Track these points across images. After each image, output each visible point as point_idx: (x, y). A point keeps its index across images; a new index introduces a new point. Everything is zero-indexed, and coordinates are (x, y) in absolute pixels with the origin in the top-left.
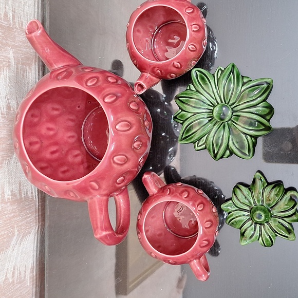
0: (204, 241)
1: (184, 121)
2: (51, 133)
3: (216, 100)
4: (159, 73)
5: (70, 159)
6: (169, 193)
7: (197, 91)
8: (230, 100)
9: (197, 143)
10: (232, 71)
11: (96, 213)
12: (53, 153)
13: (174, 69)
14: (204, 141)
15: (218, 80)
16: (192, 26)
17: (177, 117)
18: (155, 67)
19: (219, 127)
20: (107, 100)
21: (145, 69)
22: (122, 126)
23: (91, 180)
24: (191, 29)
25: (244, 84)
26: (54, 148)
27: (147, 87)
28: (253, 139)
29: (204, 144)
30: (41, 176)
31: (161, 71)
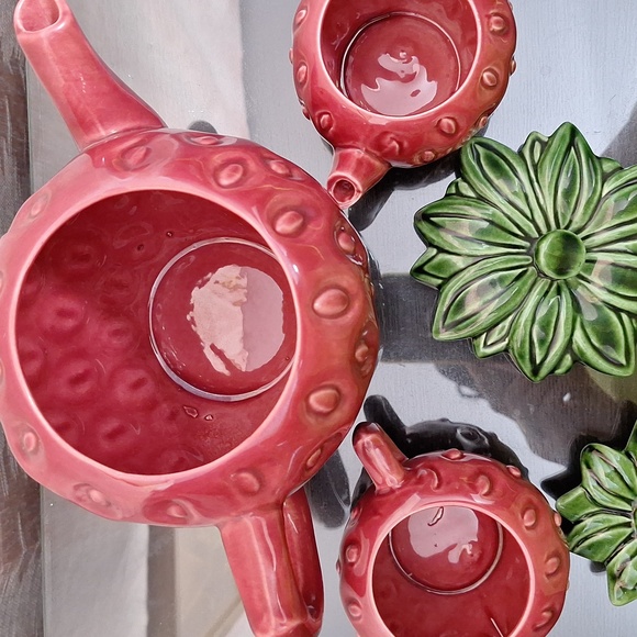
0: (545, 614)
1: (446, 280)
2: (69, 323)
3: (533, 221)
4: (394, 148)
5: (122, 393)
6: (437, 482)
7: (481, 198)
8: (571, 221)
9: (484, 336)
10: (572, 144)
11: (256, 564)
12: (78, 380)
13: (438, 138)
14: (504, 333)
15: (535, 167)
16: (489, 17)
17: (426, 268)
18: (385, 133)
19: (547, 292)
20: (282, 226)
21: (356, 139)
22: (328, 303)
23: (241, 466)
24: (489, 27)
25: (605, 178)
26: (77, 368)
27: (363, 186)
28: (634, 321)
29: (503, 339)
30: (82, 463)
31: (400, 144)
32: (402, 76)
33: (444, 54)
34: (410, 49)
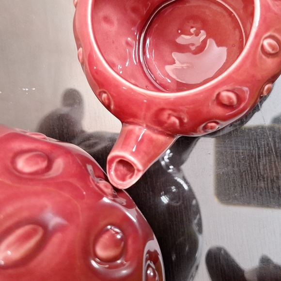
4: (174, 123)
21: (135, 116)
31: (180, 120)
32: (193, 48)
33: (230, 27)
34: (199, 25)
